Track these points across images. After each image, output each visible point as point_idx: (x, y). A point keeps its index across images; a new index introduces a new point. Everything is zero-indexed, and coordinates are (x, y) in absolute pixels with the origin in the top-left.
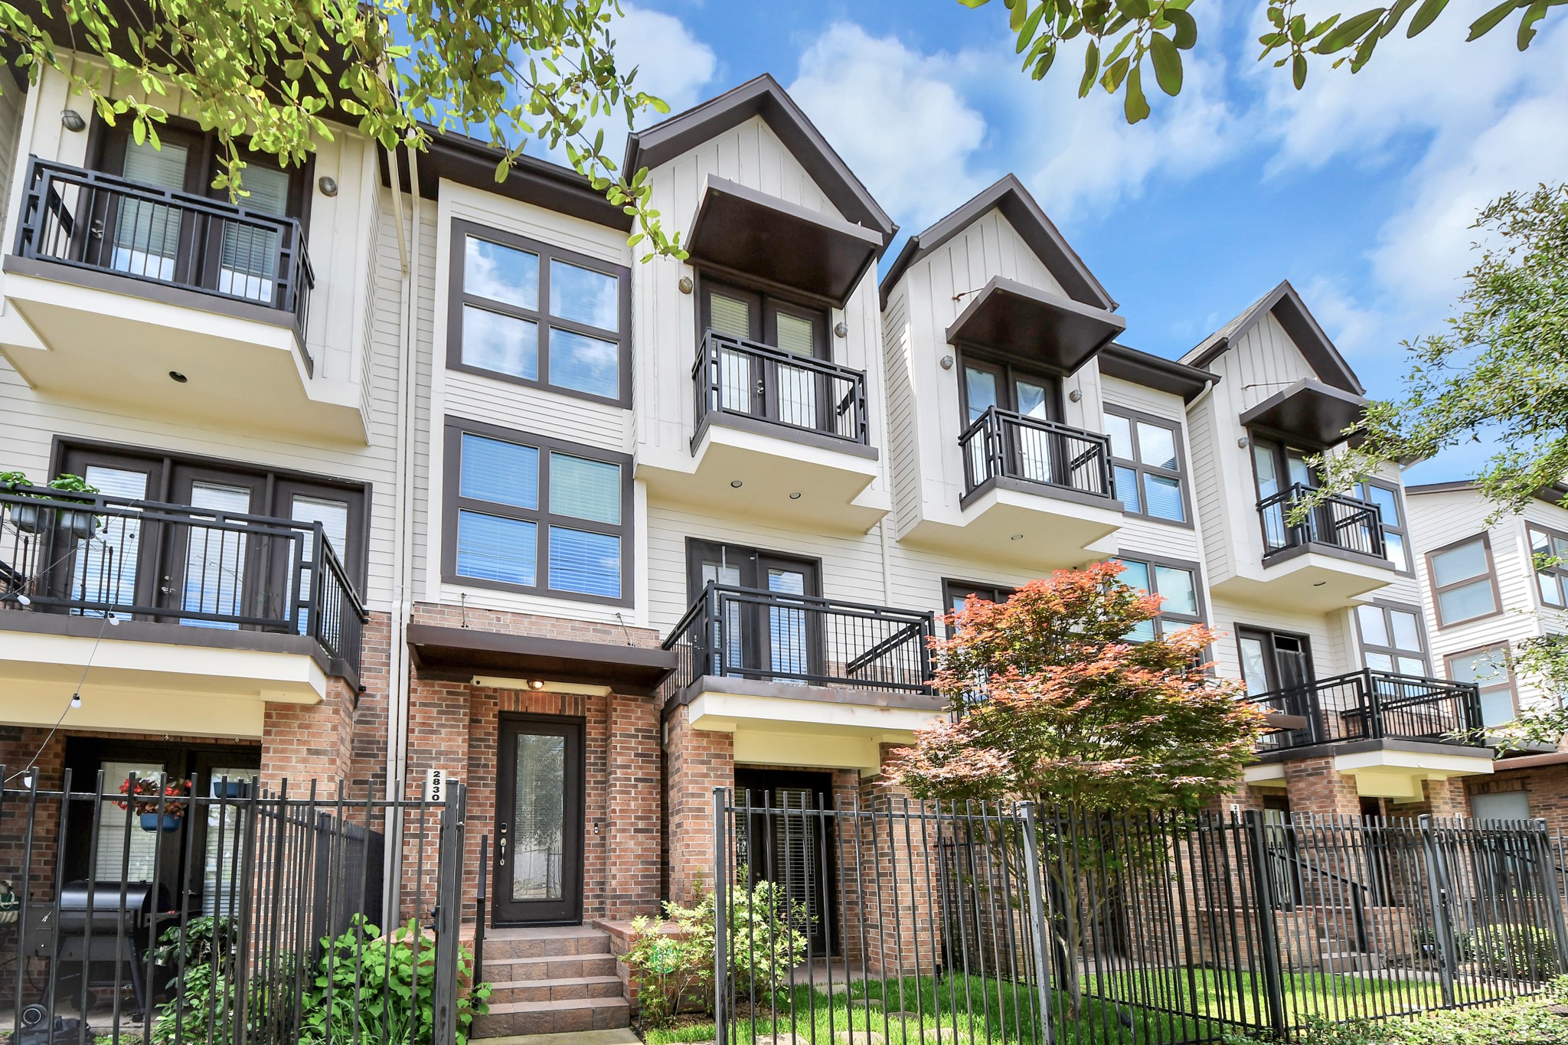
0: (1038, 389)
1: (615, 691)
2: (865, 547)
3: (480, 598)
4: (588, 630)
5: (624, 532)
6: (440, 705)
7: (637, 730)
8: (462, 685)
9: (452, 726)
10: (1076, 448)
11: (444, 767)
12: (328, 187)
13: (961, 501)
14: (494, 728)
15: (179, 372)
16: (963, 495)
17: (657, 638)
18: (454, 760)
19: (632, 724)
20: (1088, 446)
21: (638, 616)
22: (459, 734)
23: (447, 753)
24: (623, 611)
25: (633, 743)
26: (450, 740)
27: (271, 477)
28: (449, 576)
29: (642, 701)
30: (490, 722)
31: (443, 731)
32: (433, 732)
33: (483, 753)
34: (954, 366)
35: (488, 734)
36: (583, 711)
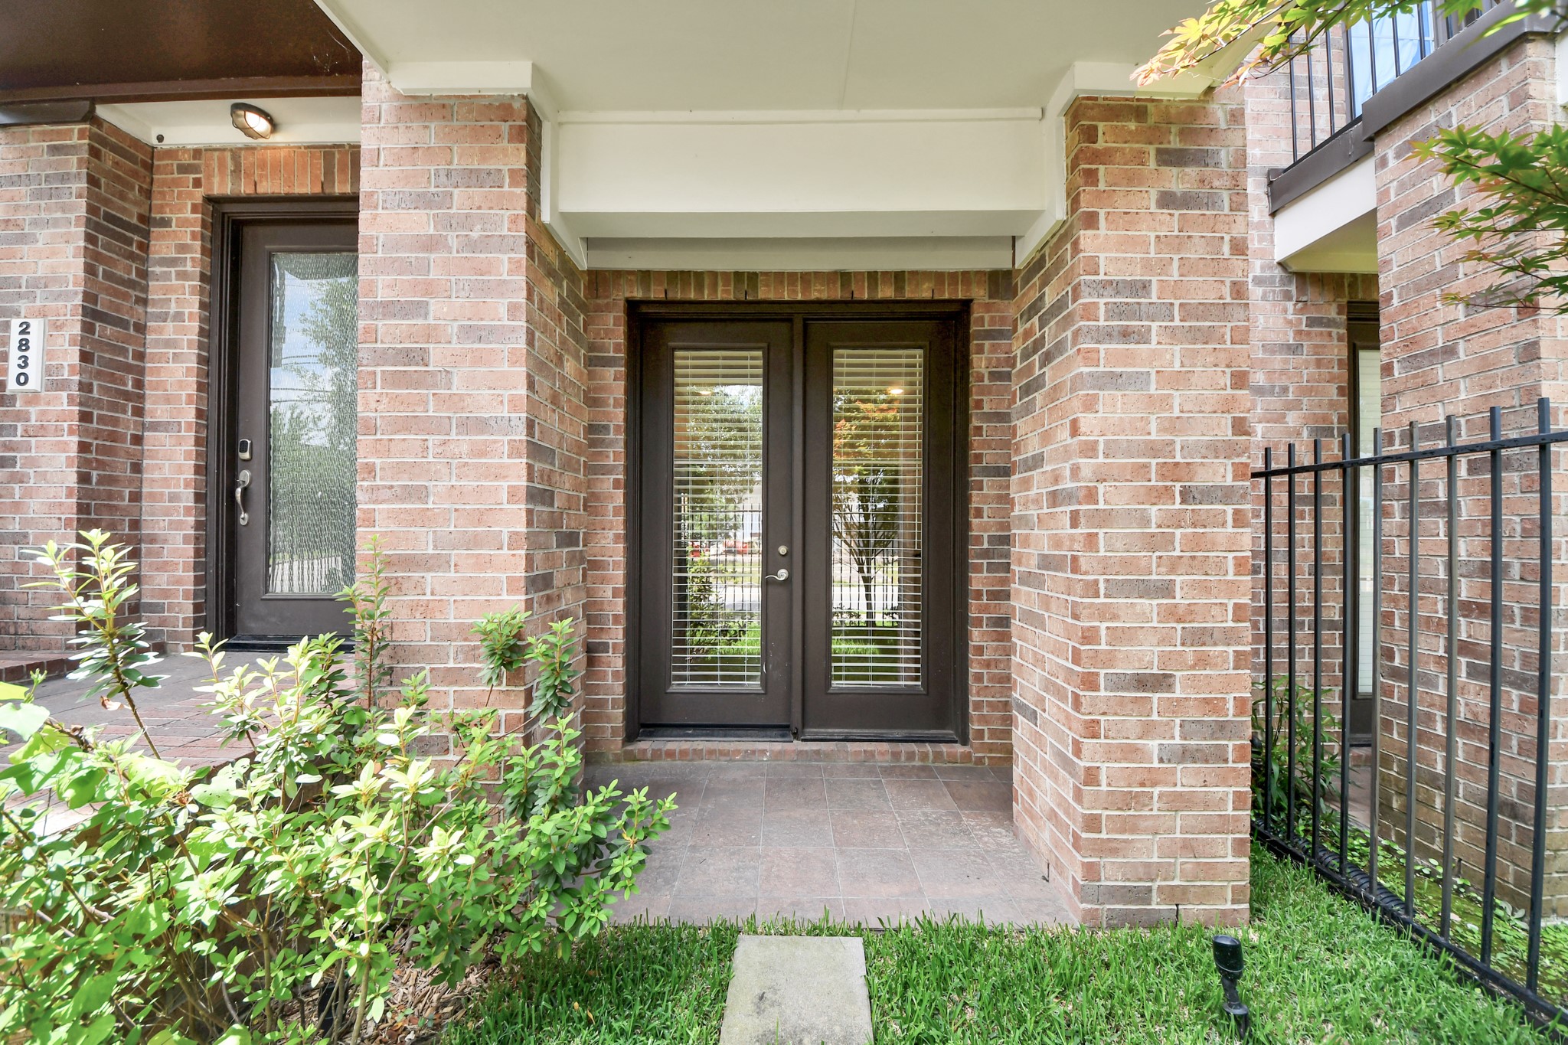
6: (37, 178)
8: (77, 128)
9: (56, 223)
11: (42, 314)
18: (59, 296)
22: (69, 239)
23: (46, 281)
30: (187, 223)
31: (40, 234)
32: (22, 238)
33: (174, 290)
35: (183, 248)
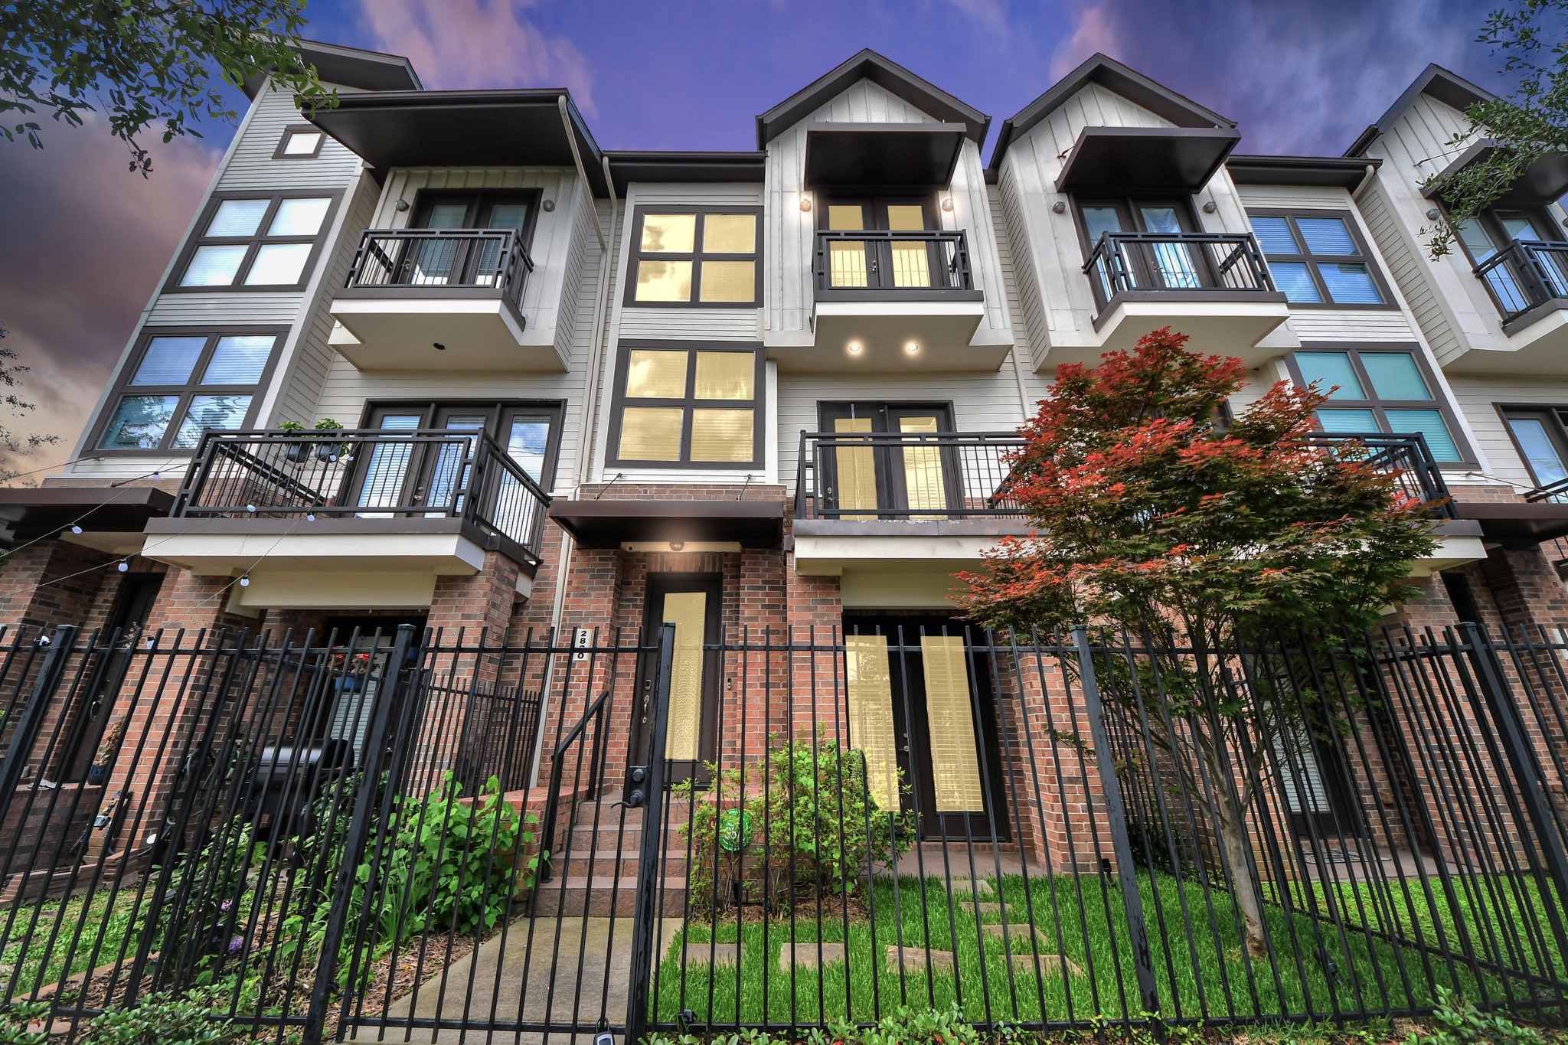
0: (1166, 210)
1: (744, 545)
2: (1000, 384)
3: (634, 476)
4: (721, 492)
5: (757, 405)
6: (593, 571)
7: (764, 582)
8: (612, 551)
9: (600, 589)
10: (1221, 252)
11: (591, 627)
12: (549, 206)
13: (1094, 323)
14: (642, 589)
15: (440, 343)
16: (1096, 317)
17: (784, 493)
18: (599, 620)
19: (760, 576)
20: (1235, 246)
21: (769, 476)
22: (606, 595)
23: (594, 614)
24: (753, 473)
25: (760, 594)
26: (598, 601)
27: (499, 405)
28: (612, 460)
29: (770, 553)
30: (639, 583)
31: (593, 593)
32: (585, 595)
33: (631, 613)
34: (1068, 207)
35: (636, 594)
36: (720, 567)
